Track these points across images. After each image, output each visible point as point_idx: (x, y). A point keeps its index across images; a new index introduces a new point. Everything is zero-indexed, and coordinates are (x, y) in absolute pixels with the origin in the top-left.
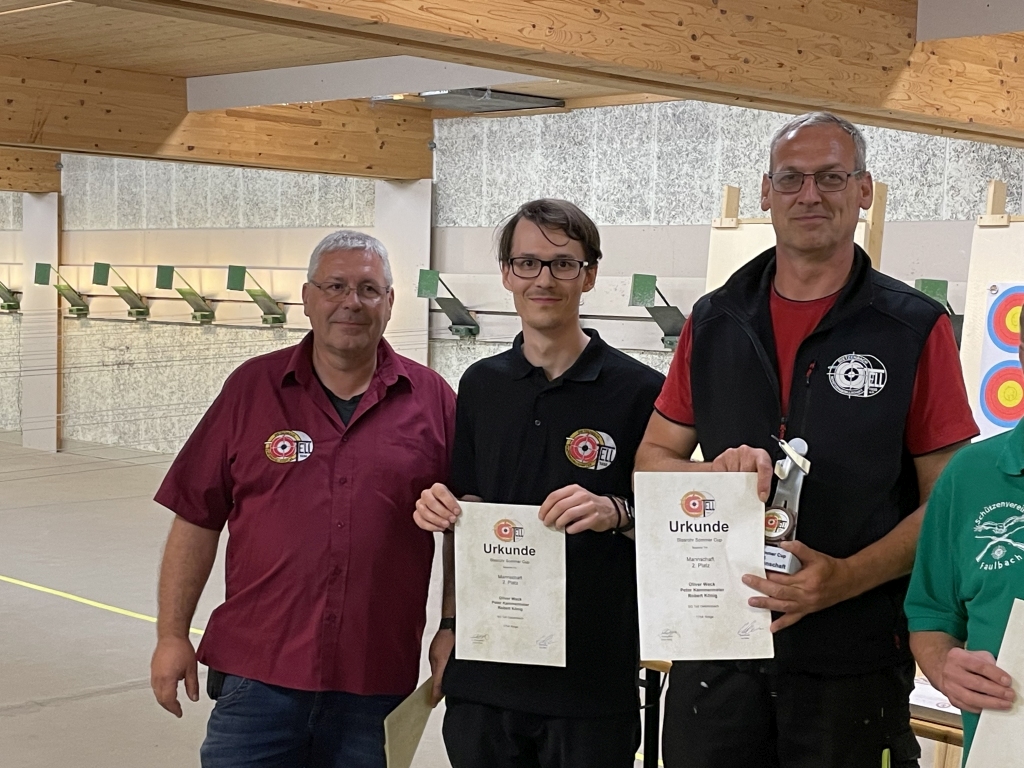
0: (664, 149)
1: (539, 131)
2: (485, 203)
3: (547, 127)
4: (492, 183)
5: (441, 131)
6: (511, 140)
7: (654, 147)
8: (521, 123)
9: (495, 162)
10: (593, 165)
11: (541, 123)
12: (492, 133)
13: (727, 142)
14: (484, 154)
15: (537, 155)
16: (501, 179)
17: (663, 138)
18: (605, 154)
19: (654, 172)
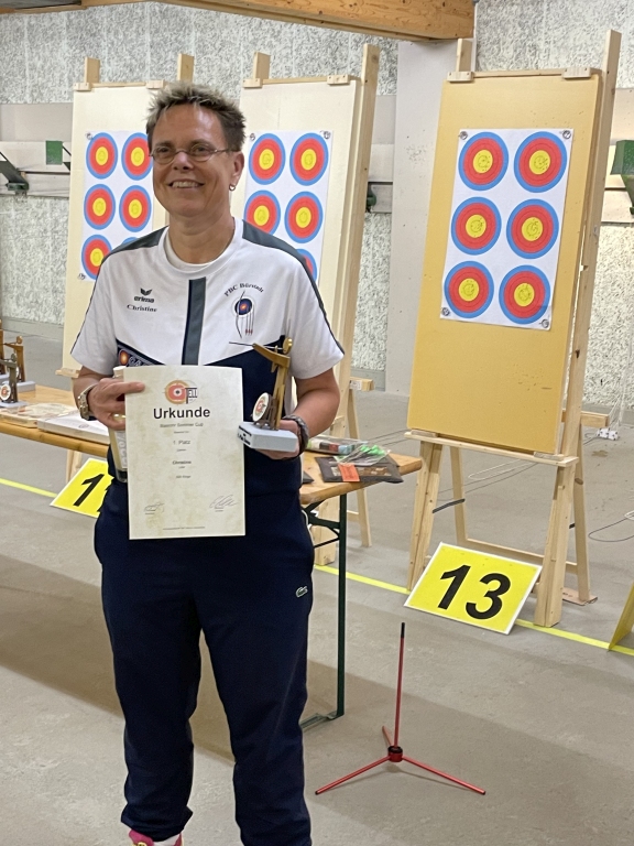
0: (155, 39)
1: (64, 25)
2: (28, 84)
3: (70, 21)
4: (33, 68)
6: (45, 32)
7: (147, 38)
8: (51, 19)
9: (34, 50)
10: (105, 53)
11: (66, 18)
12: (30, 27)
13: (199, 34)
14: (26, 43)
15: (65, 45)
16: (39, 64)
17: (153, 30)
18: (112, 43)
19: (148, 59)
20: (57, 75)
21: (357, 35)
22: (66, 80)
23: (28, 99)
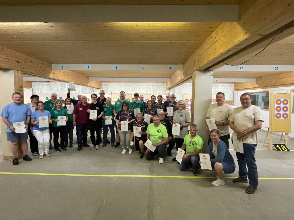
4: (40, 89)
5: (33, 83)
6: (42, 85)
7: (60, 86)
10: (53, 87)
12: (40, 84)
14: (39, 86)
15: (46, 86)
16: (41, 88)
19: (60, 88)
20: (45, 90)
21: (89, 87)
22: (46, 90)
23: (39, 92)
